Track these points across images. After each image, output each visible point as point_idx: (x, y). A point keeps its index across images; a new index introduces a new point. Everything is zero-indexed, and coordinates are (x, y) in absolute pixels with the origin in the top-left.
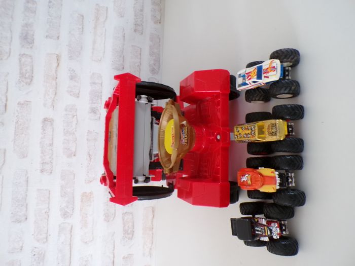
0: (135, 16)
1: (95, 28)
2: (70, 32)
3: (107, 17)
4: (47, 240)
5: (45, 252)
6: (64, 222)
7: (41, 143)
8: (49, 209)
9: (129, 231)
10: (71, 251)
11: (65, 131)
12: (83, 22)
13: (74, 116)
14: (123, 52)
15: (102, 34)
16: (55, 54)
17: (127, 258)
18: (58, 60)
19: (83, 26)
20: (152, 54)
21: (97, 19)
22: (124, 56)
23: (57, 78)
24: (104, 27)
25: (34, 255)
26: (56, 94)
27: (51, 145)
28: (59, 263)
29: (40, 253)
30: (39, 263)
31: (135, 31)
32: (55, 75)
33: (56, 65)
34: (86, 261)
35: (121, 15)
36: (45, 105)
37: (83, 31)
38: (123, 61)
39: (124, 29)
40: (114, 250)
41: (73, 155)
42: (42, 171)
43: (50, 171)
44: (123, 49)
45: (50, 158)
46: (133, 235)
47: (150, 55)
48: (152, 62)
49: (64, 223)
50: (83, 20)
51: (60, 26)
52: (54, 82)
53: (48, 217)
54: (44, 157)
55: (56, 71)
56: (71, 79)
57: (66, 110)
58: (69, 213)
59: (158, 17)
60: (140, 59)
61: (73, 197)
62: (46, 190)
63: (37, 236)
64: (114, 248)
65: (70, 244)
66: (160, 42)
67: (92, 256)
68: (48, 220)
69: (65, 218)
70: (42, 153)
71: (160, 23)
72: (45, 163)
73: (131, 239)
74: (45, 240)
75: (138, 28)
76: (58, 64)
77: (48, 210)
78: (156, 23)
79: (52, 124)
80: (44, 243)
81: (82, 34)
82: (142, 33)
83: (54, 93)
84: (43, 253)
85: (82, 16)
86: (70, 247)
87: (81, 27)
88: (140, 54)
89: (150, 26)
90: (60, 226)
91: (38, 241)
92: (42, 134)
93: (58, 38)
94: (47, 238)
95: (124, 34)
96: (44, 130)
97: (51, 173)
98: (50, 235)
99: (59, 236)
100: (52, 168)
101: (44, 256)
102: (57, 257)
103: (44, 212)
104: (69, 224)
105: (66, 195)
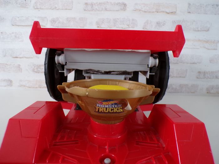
0: (212, 72)
1: (199, 40)
2: (194, 21)
3: (209, 49)
4: (36, 9)
5: (27, 8)
7: (108, 2)
8: (58, 9)
9: (39, 69)
10: (27, 26)
11: (117, 20)
12: (203, 31)
13: (128, 25)
14: (181, 63)
15: (194, 45)
16: (177, 10)
17: (19, 67)
18: (172, 13)
19: (200, 31)
20: (181, 86)
21: (207, 42)
22: (178, 63)
23: (158, 12)
24: (201, 47)
26: (145, 12)
27: (106, 10)
28: (18, 18)
29: (27, 5)
30: (20, 4)
31: (199, 72)
32: (160, 11)
33: (168, 12)
34: (19, 37)
35: (211, 61)
36: (136, 4)
37: (196, 31)
38: (174, 63)
39: (200, 63)
40: (25, 57)
41: (98, 26)
42: (86, 4)
44: (184, 63)
45: (96, 9)
46: (36, 72)
47: (180, 85)
48: (174, 86)
49: (47, 20)
50: (205, 31)
51: (199, 13)
52: (154, 10)
53: (52, 9)
54: (96, 5)
55: (163, 12)
56: (157, 23)
57: (133, 20)
59: (212, 91)
60: (177, 77)
62: (72, 7)
63: (39, 2)
64: (27, 58)
66: (191, 93)
67: (23, 41)
68: (50, 9)
69: (51, 21)
70: (100, 3)
71: (208, 93)
72: (93, 6)
73: (33, 71)
74: (36, 7)
75: (202, 75)
76: (168, 13)
78: (207, 89)
79: (121, 9)
80: (34, 7)
81: (194, 31)
82: (198, 78)
83: (146, 11)
85: (208, 30)
87: (199, 29)
88: (180, 77)
89: (204, 84)
90: (45, 17)
91: (35, 3)
92: (114, 3)
93: (189, 12)
94: (37, 9)
95: (196, 64)
96: (117, 4)
97: (85, 10)
98: (39, 11)
99: (38, 17)
100: (89, 11)
101: (24, 7)
102: (23, 17)
103: (56, 6)
104: (47, 24)
105: (68, 22)
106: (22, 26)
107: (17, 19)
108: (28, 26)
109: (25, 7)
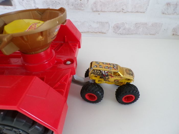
4: (95, 11)
6: (110, 27)
29: (83, 6)
41: (175, 33)
43: (165, 12)
53: (118, 12)
58: (118, 30)
61: (132, 34)
62: (147, 9)
65: (88, 32)
68: (115, 11)
69: (114, 27)
72: (176, 7)
74: (95, 10)
77: (125, 11)
80: (92, 9)
84: (82, 9)
86: (86, 32)
90: (107, 23)
91: (95, 3)
94: (97, 11)
97: (163, 13)
98: (99, 14)
99: (97, 22)
100: (169, 14)
101: (79, 9)
102: (77, 21)
103: (124, 7)
104: (108, 31)
105: (136, 28)
108: (84, 32)
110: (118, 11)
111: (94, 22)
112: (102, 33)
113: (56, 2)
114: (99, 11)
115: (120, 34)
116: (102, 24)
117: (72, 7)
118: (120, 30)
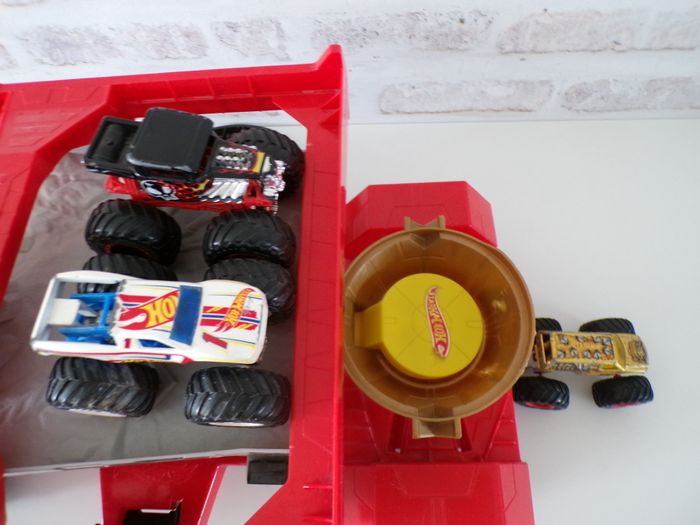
4: (508, 53)
5: (465, 50)
6: (554, 94)
8: (624, 51)
10: (447, 112)
25: (462, 21)
28: (414, 87)
29: (466, 38)
30: (427, 38)
49: (550, 92)
58: (580, 102)
61: (627, 109)
63: (539, 22)
65: (471, 110)
68: (585, 50)
69: (567, 94)
74: (508, 48)
77: (622, 48)
80: (501, 47)
84: (464, 46)
86: (461, 111)
90: (545, 83)
91: (514, 28)
94: (516, 52)
98: (523, 60)
99: (510, 82)
101: (449, 49)
103: (623, 37)
104: (542, 104)
105: (645, 93)
106: (427, 112)
107: (407, 94)
109: (456, 49)
110: (596, 47)
111: (498, 82)
112: (521, 110)
113: (365, 30)
114: (522, 52)
115: (585, 111)
116: (526, 86)
117: (424, 44)
118: (589, 100)
